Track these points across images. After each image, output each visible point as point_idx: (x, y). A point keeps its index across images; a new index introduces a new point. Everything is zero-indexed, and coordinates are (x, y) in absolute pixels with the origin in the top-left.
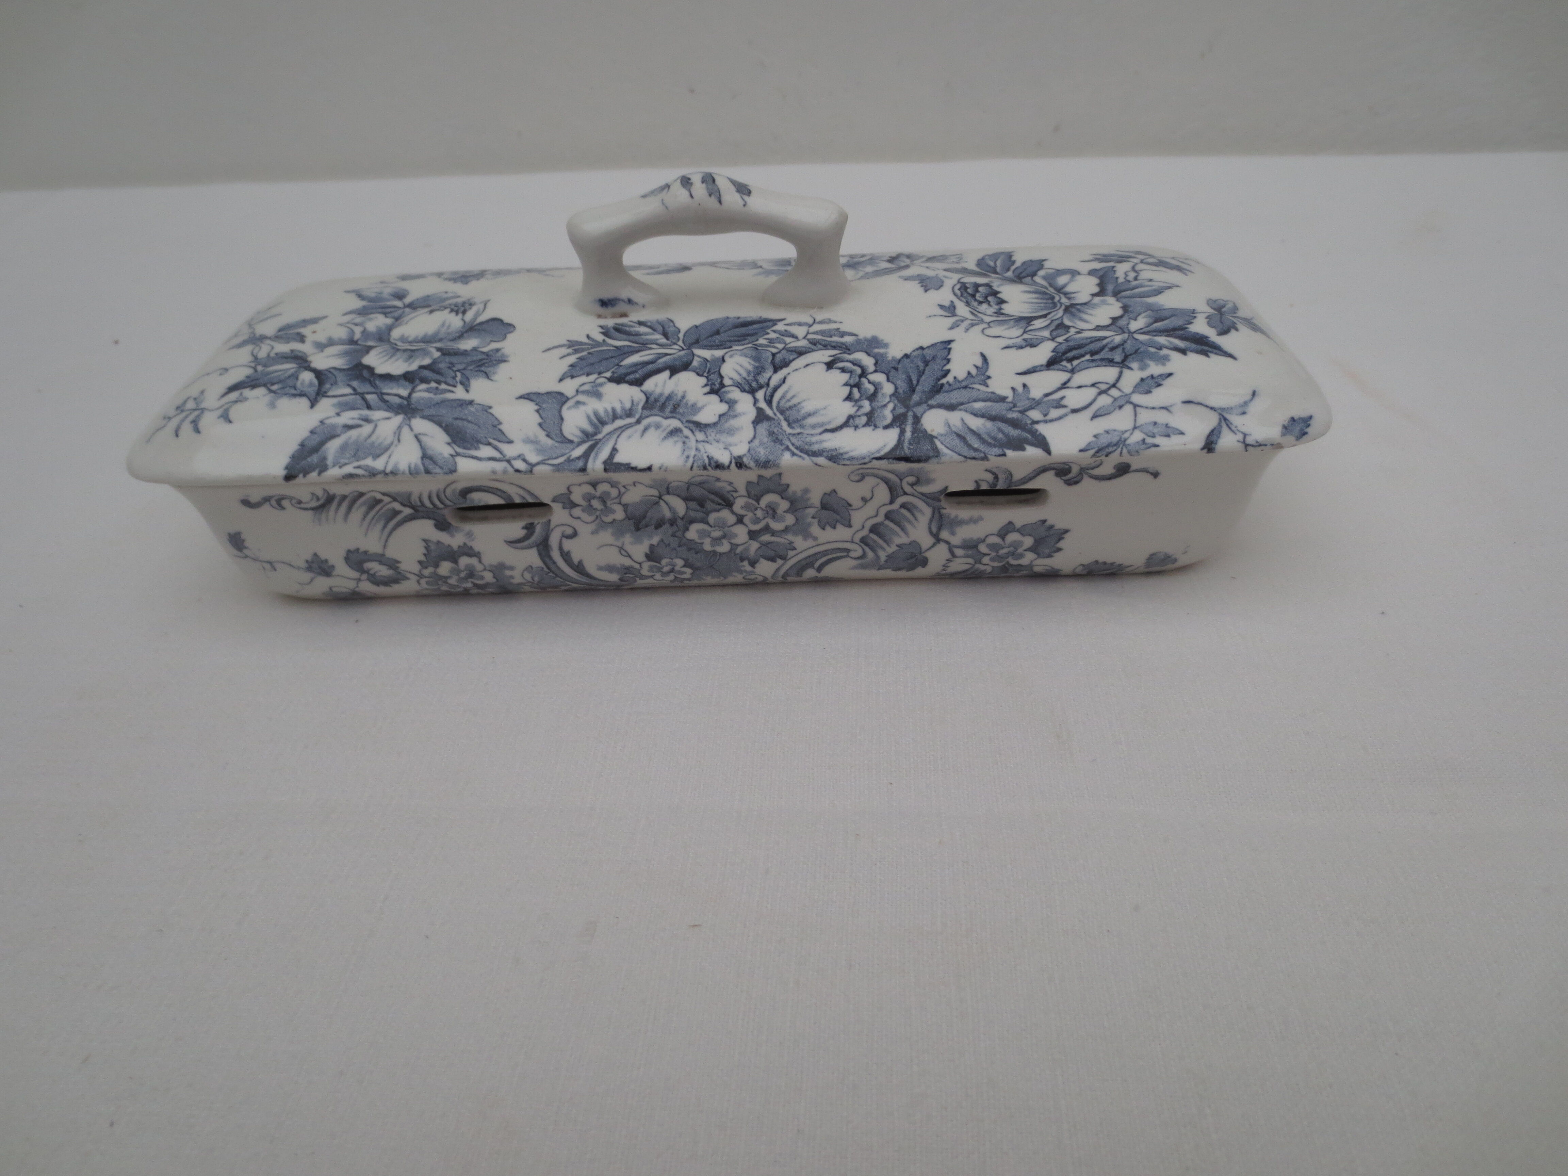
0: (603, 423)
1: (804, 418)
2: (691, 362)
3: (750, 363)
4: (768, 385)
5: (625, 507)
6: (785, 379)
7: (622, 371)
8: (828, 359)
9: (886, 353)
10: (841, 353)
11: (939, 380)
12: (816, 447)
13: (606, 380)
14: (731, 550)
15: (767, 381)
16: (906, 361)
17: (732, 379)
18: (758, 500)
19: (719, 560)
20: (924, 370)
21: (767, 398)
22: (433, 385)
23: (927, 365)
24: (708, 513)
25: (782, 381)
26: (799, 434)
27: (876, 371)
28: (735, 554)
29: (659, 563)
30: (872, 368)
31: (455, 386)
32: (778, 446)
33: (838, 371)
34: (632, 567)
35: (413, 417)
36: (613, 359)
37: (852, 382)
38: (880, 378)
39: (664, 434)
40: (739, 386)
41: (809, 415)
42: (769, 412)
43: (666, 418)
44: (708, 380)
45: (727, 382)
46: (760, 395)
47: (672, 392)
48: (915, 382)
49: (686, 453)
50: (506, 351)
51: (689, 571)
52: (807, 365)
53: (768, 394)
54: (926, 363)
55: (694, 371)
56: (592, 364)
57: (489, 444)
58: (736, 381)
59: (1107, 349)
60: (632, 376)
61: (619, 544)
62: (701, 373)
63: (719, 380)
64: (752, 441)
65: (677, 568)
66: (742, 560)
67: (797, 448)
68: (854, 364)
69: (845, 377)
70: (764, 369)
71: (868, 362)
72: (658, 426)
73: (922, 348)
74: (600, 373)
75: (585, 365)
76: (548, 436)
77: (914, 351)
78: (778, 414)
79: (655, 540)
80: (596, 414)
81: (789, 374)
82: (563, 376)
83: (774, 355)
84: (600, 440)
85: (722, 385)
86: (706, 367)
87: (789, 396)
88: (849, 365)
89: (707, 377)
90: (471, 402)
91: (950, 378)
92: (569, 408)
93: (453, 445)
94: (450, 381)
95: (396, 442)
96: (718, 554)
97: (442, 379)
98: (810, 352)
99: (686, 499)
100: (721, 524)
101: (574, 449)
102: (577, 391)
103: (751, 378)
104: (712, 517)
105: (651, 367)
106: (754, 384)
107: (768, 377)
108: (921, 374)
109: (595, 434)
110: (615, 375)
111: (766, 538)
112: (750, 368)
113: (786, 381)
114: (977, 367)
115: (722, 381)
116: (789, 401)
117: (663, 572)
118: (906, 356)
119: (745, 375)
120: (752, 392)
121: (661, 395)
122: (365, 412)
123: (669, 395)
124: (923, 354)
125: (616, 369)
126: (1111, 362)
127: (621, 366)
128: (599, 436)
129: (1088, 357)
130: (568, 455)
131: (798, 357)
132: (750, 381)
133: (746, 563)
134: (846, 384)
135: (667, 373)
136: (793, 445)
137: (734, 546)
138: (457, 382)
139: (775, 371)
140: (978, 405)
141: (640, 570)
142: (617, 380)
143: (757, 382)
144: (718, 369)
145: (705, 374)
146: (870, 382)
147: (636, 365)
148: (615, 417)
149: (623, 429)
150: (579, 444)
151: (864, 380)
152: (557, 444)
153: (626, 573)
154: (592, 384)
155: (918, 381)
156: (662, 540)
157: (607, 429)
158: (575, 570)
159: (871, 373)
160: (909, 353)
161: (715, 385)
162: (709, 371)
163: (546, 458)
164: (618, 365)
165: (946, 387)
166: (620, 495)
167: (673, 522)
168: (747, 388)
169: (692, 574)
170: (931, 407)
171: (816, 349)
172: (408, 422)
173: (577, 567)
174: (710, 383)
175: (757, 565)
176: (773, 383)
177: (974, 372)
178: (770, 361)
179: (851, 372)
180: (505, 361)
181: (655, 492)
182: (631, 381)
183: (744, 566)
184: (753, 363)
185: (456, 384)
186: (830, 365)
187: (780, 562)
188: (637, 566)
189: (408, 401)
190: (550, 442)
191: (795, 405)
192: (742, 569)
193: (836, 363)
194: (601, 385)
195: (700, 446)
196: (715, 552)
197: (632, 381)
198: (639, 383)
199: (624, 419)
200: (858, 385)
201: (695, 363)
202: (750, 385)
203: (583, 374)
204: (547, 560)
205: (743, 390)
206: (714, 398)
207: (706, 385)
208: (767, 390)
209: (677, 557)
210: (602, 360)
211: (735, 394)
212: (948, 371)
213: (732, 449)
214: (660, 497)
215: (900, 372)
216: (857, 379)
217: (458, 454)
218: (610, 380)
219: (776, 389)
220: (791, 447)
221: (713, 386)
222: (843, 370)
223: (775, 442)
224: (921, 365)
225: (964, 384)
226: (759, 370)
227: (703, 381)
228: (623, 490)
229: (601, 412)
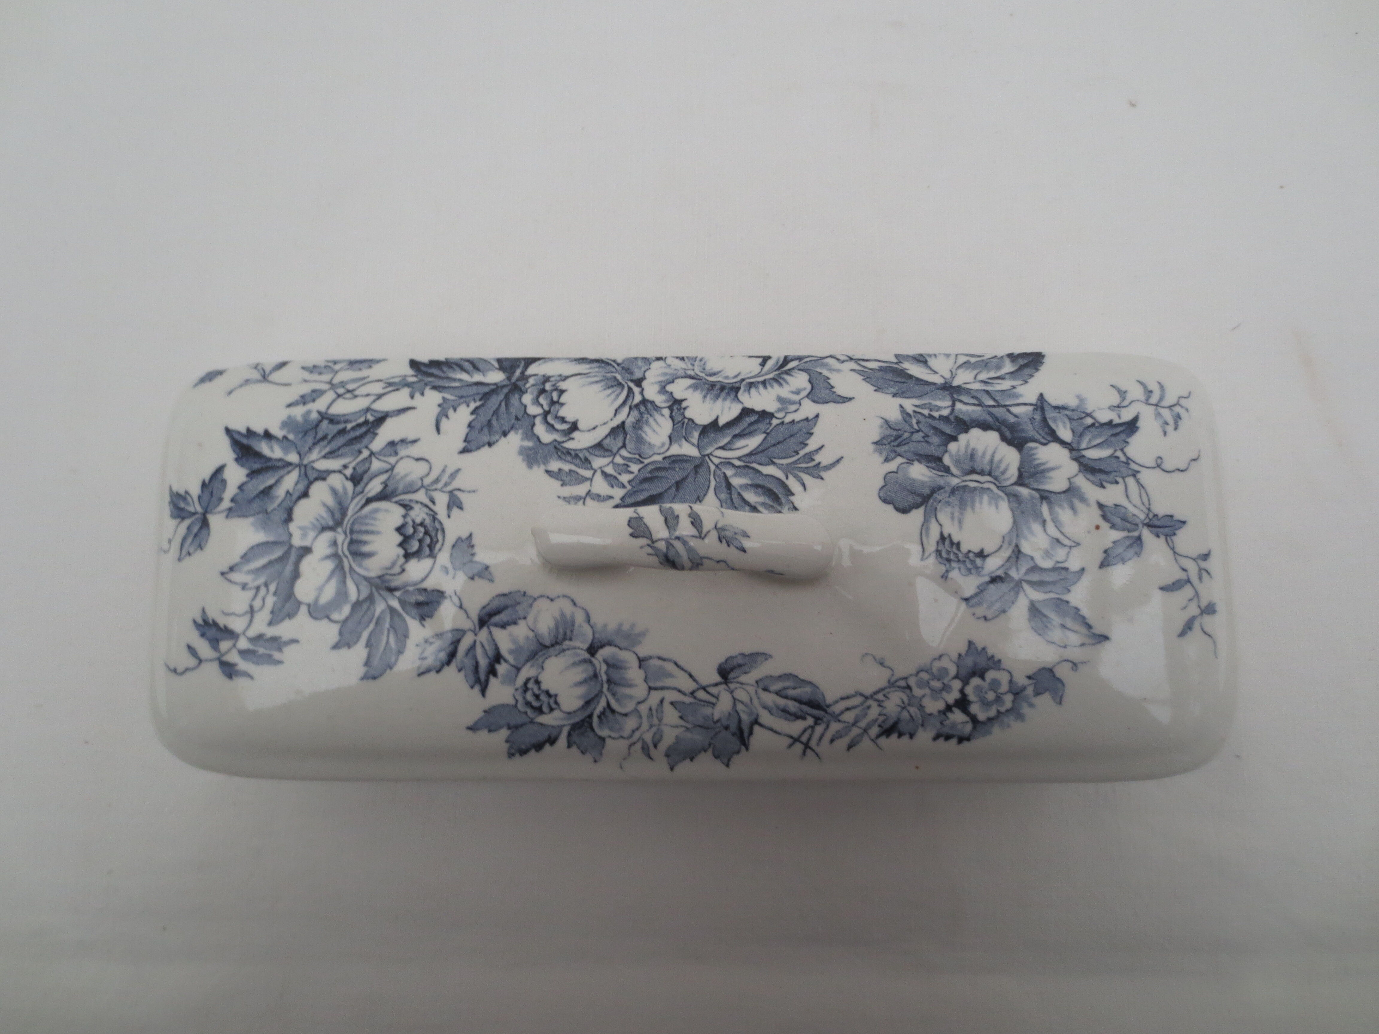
0: (774, 379)
1: (601, 381)
2: (700, 435)
3: (646, 435)
4: (631, 408)
6: (615, 414)
7: (762, 426)
8: (576, 435)
9: (522, 439)
10: (563, 442)
11: (482, 405)
12: (595, 365)
13: (776, 415)
15: (632, 413)
16: (506, 428)
17: (663, 415)
20: (493, 415)
21: (632, 394)
22: (936, 414)
23: (490, 421)
25: (618, 411)
26: (608, 373)
27: (535, 417)
30: (538, 421)
31: (915, 412)
32: (626, 366)
33: (568, 419)
35: (944, 384)
36: (773, 442)
37: (557, 406)
38: (533, 410)
39: (722, 373)
40: (656, 408)
41: (597, 382)
42: (631, 385)
43: (719, 382)
44: (683, 414)
45: (666, 412)
46: (638, 398)
47: (715, 401)
48: (503, 404)
49: (702, 363)
50: (879, 459)
52: (594, 428)
53: (631, 399)
54: (489, 424)
55: (696, 425)
56: (791, 436)
57: (871, 369)
58: (659, 413)
59: (329, 437)
60: (753, 418)
62: (690, 423)
63: (674, 414)
64: (647, 370)
67: (611, 365)
68: (552, 426)
69: (562, 413)
70: (633, 427)
71: (540, 429)
72: (727, 377)
73: (490, 444)
74: (783, 423)
75: (798, 435)
76: (821, 373)
77: (497, 441)
78: (623, 383)
80: (781, 385)
81: (611, 420)
82: (817, 421)
83: (624, 446)
84: (775, 371)
85: (670, 408)
86: (686, 430)
87: (613, 396)
88: (559, 426)
89: (685, 417)
90: (895, 395)
91: (473, 406)
92: (805, 389)
93: (902, 369)
94: (921, 418)
97: (929, 420)
98: (591, 447)
101: (797, 366)
102: (800, 404)
103: (645, 416)
105: (737, 430)
106: (643, 409)
107: (630, 416)
108: (496, 412)
109: (780, 374)
110: (768, 420)
112: (646, 428)
113: (614, 412)
114: (447, 417)
115: (671, 413)
116: (613, 392)
118: (505, 434)
119: (651, 420)
120: (644, 401)
121: (724, 399)
122: (989, 388)
123: (717, 399)
124: (490, 435)
125: (768, 428)
126: (333, 420)
127: (765, 432)
128: (777, 373)
129: (349, 426)
130: (802, 362)
131: (602, 440)
132: (646, 412)
134: (563, 404)
135: (721, 422)
136: (614, 367)
138: (915, 417)
139: (623, 423)
140: (456, 384)
142: (765, 415)
143: (640, 411)
144: (675, 426)
145: (686, 421)
146: (542, 406)
147: (750, 434)
148: (764, 383)
149: (757, 376)
150: (793, 369)
151: (546, 408)
152: (812, 368)
154: (788, 411)
155: (500, 404)
157: (771, 376)
159: (539, 415)
160: (503, 438)
161: (677, 408)
162: (683, 424)
163: (820, 361)
164: (768, 434)
165: (477, 398)
168: (649, 405)
170: (495, 384)
171: (585, 451)
172: (947, 381)
174: (682, 411)
176: (626, 410)
177: (451, 412)
178: (628, 436)
179: (556, 417)
180: (876, 443)
182: (753, 413)
184: (644, 435)
185: (915, 414)
186: (574, 427)
189: (954, 398)
190: (819, 370)
191: (608, 388)
193: (568, 429)
194: (779, 410)
195: (690, 367)
197: (751, 414)
198: (746, 412)
199: (756, 381)
200: (553, 403)
201: (696, 434)
202: (646, 408)
203: (798, 422)
205: (652, 403)
206: (678, 396)
207: (685, 409)
208: (631, 403)
210: (783, 441)
211: (660, 400)
212: (472, 413)
213: (664, 365)
215: (514, 414)
216: (552, 410)
217: (896, 363)
218: (771, 415)
219: (624, 403)
220: (616, 366)
221: (679, 407)
222: (563, 420)
223: (629, 369)
224: (494, 422)
225: (462, 400)
226: (638, 425)
227: (688, 414)
229: (776, 386)
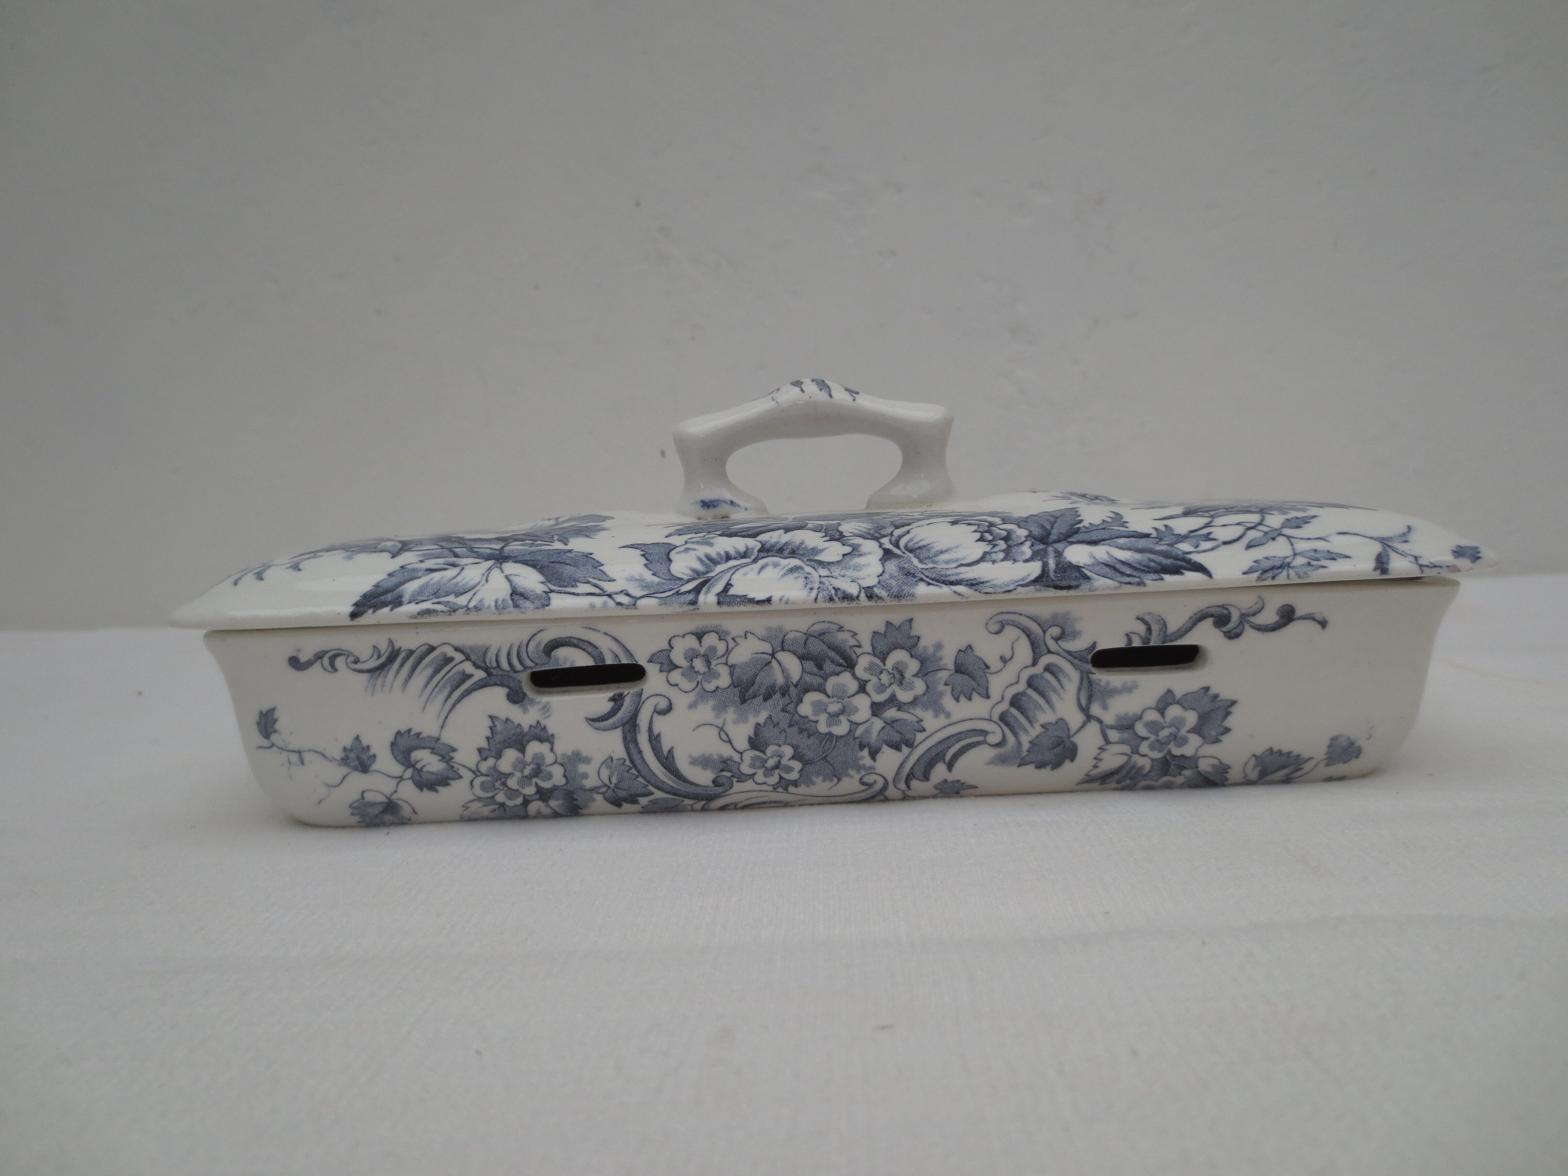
0: (715, 562)
1: (936, 555)
2: (805, 526)
3: (868, 525)
4: (891, 535)
5: (732, 668)
6: (909, 531)
7: (732, 531)
8: (951, 521)
9: (1011, 516)
10: (963, 518)
11: (1074, 525)
12: (953, 578)
13: (716, 536)
14: (850, 731)
15: (889, 533)
17: (851, 533)
18: (884, 661)
19: (834, 748)
21: (893, 543)
22: (528, 542)
24: (825, 678)
25: (906, 533)
26: (932, 568)
27: (1004, 524)
28: (855, 738)
29: (764, 753)
30: (999, 522)
32: (910, 578)
33: (964, 526)
34: (730, 759)
35: (505, 562)
37: (981, 531)
38: (1010, 526)
39: (784, 571)
40: (861, 536)
41: (941, 552)
42: (896, 551)
43: (786, 558)
44: (827, 534)
45: (847, 534)
46: (884, 541)
47: (789, 542)
48: (1048, 529)
49: (809, 586)
50: (606, 526)
51: (797, 765)
52: (931, 524)
53: (893, 540)
54: (1056, 518)
55: (810, 530)
56: (699, 530)
57: (588, 582)
58: (856, 534)
61: (719, 723)
63: (838, 534)
64: (881, 575)
65: (784, 761)
66: (862, 747)
67: (932, 579)
68: (979, 522)
69: (973, 528)
70: (884, 528)
71: (994, 520)
72: (776, 565)
73: (1046, 512)
74: (708, 533)
75: (691, 530)
76: (654, 574)
77: (1039, 513)
78: (908, 553)
79: (762, 717)
80: (708, 557)
81: (912, 529)
82: (669, 535)
83: (892, 522)
84: (713, 577)
85: (843, 536)
86: (823, 528)
88: (974, 522)
90: (570, 551)
91: (1085, 524)
92: (678, 553)
93: (547, 584)
94: (547, 540)
95: (484, 581)
96: (835, 737)
97: (538, 539)
98: (930, 519)
99: (802, 658)
100: (841, 694)
101: (683, 585)
102: (686, 542)
103: (872, 532)
104: (831, 683)
105: (762, 529)
106: (876, 535)
107: (890, 531)
108: (1054, 524)
109: (707, 572)
110: (726, 533)
111: (891, 713)
112: (870, 528)
113: (911, 532)
115: (841, 534)
116: (916, 543)
117: (767, 769)
118: (1033, 516)
119: (865, 531)
120: (876, 539)
121: (777, 543)
122: (452, 560)
123: (786, 543)
124: (1050, 514)
127: (730, 529)
128: (711, 574)
130: (677, 590)
131: (919, 522)
132: (872, 534)
133: (865, 752)
134: (975, 532)
135: (781, 531)
136: (927, 577)
137: (854, 725)
138: (554, 540)
139: (897, 528)
140: (1121, 541)
141: (740, 764)
142: (728, 535)
143: (880, 534)
144: (835, 529)
145: (823, 531)
146: (1000, 530)
147: (746, 528)
148: (728, 558)
149: (737, 568)
150: (689, 581)
151: (994, 529)
152: (664, 581)
153: (722, 770)
154: (702, 538)
155: (1052, 527)
156: (770, 717)
157: (719, 568)
158: (662, 765)
159: (1000, 525)
161: (835, 536)
162: (826, 530)
163: (652, 592)
164: (726, 529)
165: (1083, 530)
166: (728, 651)
167: (784, 692)
168: (869, 537)
169: (801, 771)
170: (1072, 543)
171: (935, 518)
172: (499, 565)
173: (667, 758)
174: (828, 536)
175: (879, 757)
176: (897, 534)
177: (1109, 520)
178: (889, 524)
179: (978, 525)
180: (605, 530)
181: (767, 648)
182: (743, 536)
183: (863, 758)
184: (871, 525)
185: (553, 542)
186: (953, 523)
187: (906, 750)
188: (736, 757)
189: (500, 552)
190: (656, 580)
191: (924, 546)
192: (861, 762)
193: (960, 522)
194: (712, 538)
195: (824, 580)
196: (830, 734)
197: (745, 535)
198: (752, 536)
199: (738, 560)
200: (988, 532)
201: (810, 527)
202: (872, 536)
203: (691, 534)
204: (631, 746)
205: (866, 539)
206: (836, 543)
207: (825, 537)
208: (891, 538)
209: (785, 743)
210: (710, 527)
211: (857, 541)
212: (1082, 520)
213: (860, 581)
214: (773, 655)
215: (1030, 523)
216: (986, 529)
217: (552, 591)
218: (721, 536)
219: (900, 537)
220: (925, 578)
221: (833, 537)
222: (969, 525)
223: (906, 575)
224: (1051, 519)
225: (1102, 527)
226: (880, 529)
227: (821, 534)
228: (731, 644)
229: (713, 555)
